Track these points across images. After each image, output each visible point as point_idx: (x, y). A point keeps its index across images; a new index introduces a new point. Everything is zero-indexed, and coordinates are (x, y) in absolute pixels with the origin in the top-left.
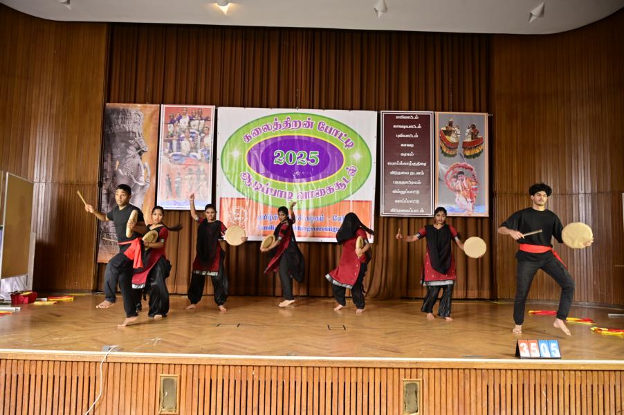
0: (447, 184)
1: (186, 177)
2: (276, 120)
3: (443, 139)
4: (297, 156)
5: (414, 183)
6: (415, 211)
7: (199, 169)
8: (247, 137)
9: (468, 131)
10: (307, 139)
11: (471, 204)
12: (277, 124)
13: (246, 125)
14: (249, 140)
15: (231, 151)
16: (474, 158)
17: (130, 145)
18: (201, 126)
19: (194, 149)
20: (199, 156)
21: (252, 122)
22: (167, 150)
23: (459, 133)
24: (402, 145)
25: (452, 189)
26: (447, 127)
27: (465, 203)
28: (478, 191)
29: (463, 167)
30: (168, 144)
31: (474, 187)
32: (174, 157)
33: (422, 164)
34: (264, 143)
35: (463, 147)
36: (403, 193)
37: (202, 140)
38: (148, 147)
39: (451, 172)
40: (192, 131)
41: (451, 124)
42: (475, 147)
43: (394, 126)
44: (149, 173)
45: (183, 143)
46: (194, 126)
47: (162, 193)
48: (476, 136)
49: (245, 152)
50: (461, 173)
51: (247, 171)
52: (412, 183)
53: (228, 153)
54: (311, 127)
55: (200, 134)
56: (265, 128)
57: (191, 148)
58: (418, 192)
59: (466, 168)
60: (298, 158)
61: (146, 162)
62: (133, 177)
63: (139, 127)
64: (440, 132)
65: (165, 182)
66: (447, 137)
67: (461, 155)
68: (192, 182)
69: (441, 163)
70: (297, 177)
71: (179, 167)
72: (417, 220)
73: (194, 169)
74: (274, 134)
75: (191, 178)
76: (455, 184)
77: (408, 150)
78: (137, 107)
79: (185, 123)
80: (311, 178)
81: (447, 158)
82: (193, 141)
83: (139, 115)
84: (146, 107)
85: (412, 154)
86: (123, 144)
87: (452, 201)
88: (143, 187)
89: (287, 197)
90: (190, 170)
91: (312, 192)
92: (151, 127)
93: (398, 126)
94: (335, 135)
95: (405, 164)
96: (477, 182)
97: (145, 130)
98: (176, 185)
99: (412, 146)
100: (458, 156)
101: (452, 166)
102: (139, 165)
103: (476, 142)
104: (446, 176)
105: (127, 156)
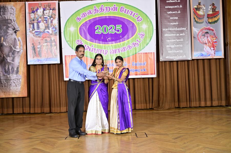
0: (199, 40)
1: (44, 44)
2: (95, 7)
3: (195, 13)
4: (109, 28)
5: (179, 40)
6: (180, 57)
7: (51, 39)
8: (78, 19)
9: (210, 7)
10: (114, 18)
11: (213, 51)
12: (96, 10)
13: (77, 11)
14: (79, 20)
15: (69, 28)
16: (214, 23)
17: (9, 27)
18: (50, 14)
19: (47, 27)
20: (51, 32)
21: (81, 9)
22: (31, 29)
23: (205, 9)
24: (171, 18)
25: (201, 43)
26: (197, 6)
27: (210, 51)
28: (217, 43)
29: (208, 29)
30: (32, 25)
31: (215, 41)
32: (36, 33)
33: (183, 29)
34: (88, 22)
35: (207, 17)
36: (173, 46)
37: (51, 22)
38: (20, 28)
39: (201, 33)
40: (45, 17)
41: (199, 4)
42: (215, 17)
43: (166, 7)
44: (22, 43)
45: (40, 24)
46: (46, 14)
47: (30, 55)
48: (215, 10)
49: (77, 28)
50: (207, 33)
51: (79, 39)
52: (178, 40)
53: (68, 29)
54: (116, 11)
55: (50, 19)
56: (89, 13)
57: (46, 27)
58: (181, 46)
59: (210, 30)
60: (109, 29)
61: (19, 37)
62: (12, 46)
63: (13, 16)
64: (194, 9)
65: (32, 48)
66: (197, 12)
67: (207, 22)
68: (47, 47)
69: (195, 28)
70: (110, 41)
71: (39, 39)
72: (181, 62)
73: (48, 39)
74: (94, 16)
75: (47, 45)
76: (203, 39)
77: (175, 21)
78: (11, 4)
79: (41, 12)
80: (118, 41)
81: (198, 24)
82: (46, 23)
83: (13, 9)
84: (17, 4)
85: (177, 23)
86: (5, 27)
87: (202, 50)
88: (19, 51)
89: (105, 53)
90: (46, 40)
91: (119, 49)
92: (21, 16)
93: (168, 7)
94: (131, 15)
95: (173, 29)
96: (216, 38)
97: (17, 18)
98: (38, 50)
99: (177, 18)
100: (205, 23)
101: (201, 29)
102: (15, 39)
103: (215, 14)
104: (198, 35)
105: (8, 34)
